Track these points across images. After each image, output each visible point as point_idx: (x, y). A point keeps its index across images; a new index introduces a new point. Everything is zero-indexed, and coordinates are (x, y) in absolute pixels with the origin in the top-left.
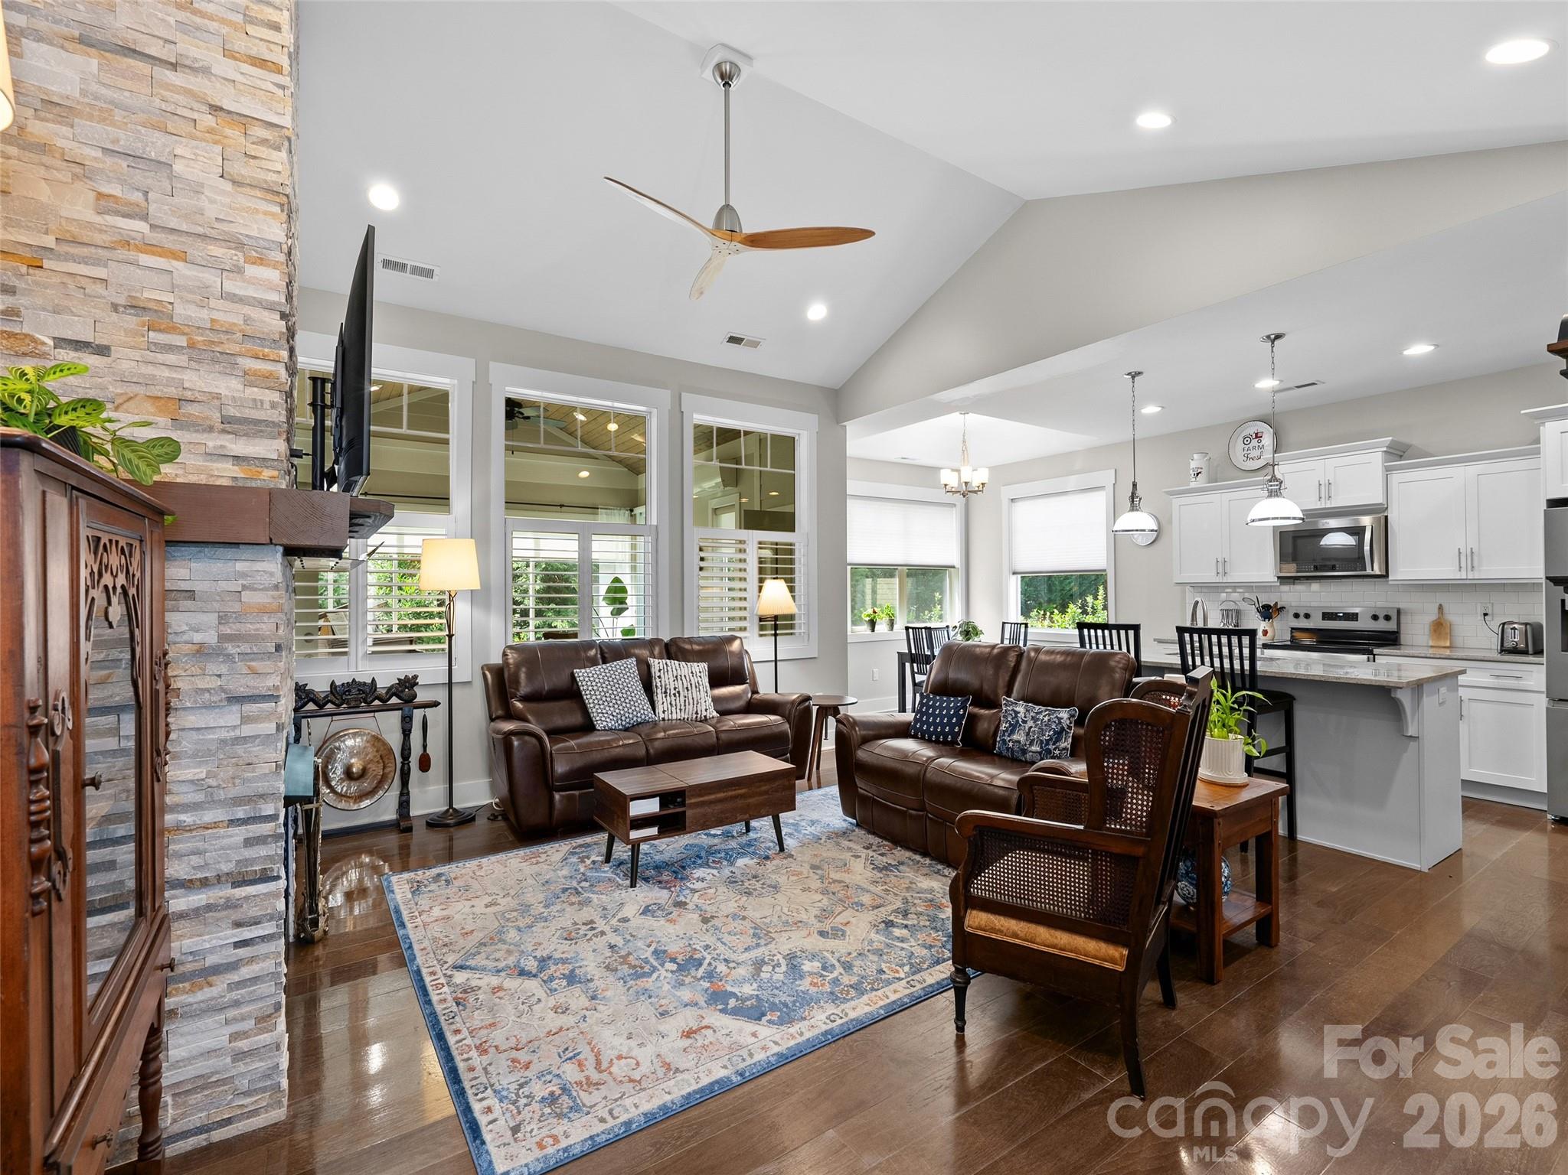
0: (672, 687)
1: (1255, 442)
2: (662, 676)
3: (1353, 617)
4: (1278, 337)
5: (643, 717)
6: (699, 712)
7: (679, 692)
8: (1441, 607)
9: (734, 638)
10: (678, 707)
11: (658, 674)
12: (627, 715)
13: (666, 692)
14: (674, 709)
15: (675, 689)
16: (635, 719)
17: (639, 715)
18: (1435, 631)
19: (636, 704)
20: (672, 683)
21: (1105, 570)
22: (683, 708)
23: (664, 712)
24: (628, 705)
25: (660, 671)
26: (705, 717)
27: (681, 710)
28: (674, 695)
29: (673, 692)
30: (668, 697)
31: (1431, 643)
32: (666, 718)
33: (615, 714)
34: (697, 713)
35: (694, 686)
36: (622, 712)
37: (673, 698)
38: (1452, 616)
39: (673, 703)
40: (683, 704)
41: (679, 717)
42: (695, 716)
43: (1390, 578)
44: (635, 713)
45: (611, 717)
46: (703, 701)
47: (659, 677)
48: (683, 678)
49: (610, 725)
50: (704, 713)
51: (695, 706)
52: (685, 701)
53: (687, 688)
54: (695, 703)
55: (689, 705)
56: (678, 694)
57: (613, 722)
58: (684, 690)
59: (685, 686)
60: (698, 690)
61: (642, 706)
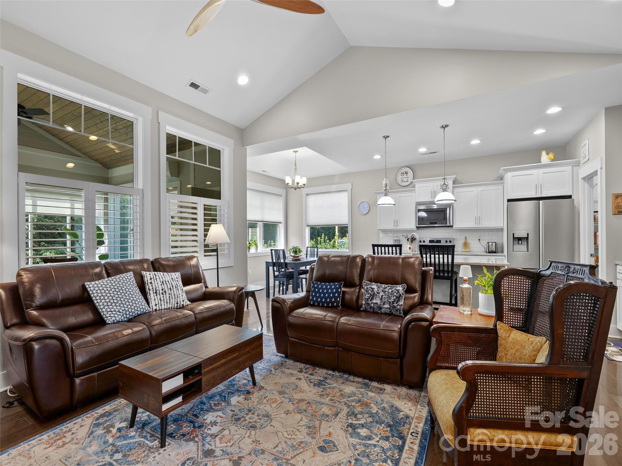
0: (161, 289)
1: (405, 175)
2: (153, 282)
3: (439, 241)
4: (447, 126)
5: (142, 310)
6: (179, 302)
7: (165, 292)
8: (466, 238)
9: (194, 257)
10: (165, 301)
11: (149, 281)
12: (130, 310)
13: (156, 292)
14: (162, 303)
15: (162, 290)
16: (136, 312)
17: (139, 309)
18: (464, 246)
19: (137, 302)
20: (160, 287)
21: (347, 225)
22: (168, 301)
23: (156, 305)
24: (131, 304)
25: (151, 279)
26: (183, 305)
27: (167, 302)
28: (162, 294)
29: (161, 292)
30: (158, 296)
31: (463, 250)
32: (158, 309)
33: (121, 311)
34: (177, 303)
35: (174, 287)
36: (126, 309)
37: (162, 296)
38: (469, 241)
39: (162, 299)
40: (168, 299)
41: (166, 307)
42: (176, 305)
43: (454, 227)
44: (136, 308)
45: (118, 313)
46: (181, 296)
47: (151, 283)
48: (167, 282)
49: (117, 319)
50: (182, 303)
51: (176, 299)
52: (169, 297)
53: (170, 289)
54: (176, 297)
55: (172, 299)
56: (164, 293)
57: (120, 317)
58: (168, 290)
59: (169, 288)
60: (177, 289)
61: (140, 303)
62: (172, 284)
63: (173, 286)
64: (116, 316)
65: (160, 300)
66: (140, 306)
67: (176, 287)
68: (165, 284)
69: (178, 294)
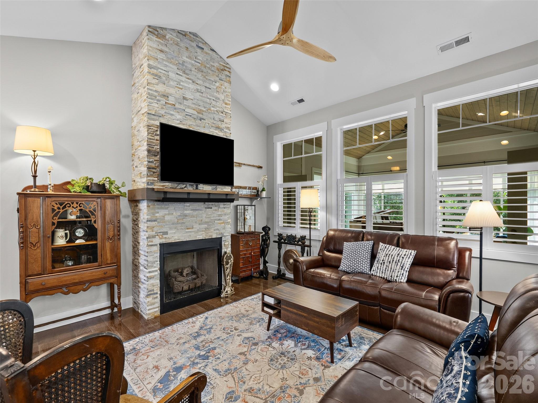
0: (382, 259)
5: (361, 270)
6: (393, 276)
7: (384, 263)
9: (451, 239)
10: (381, 270)
11: (380, 251)
12: (353, 267)
13: (378, 261)
14: (378, 271)
16: (357, 270)
17: (359, 268)
19: (359, 263)
20: (383, 257)
22: (384, 271)
24: (355, 263)
26: (396, 280)
27: (382, 272)
29: (381, 262)
30: (378, 264)
32: (374, 274)
33: (348, 265)
34: (391, 277)
36: (351, 265)
37: (380, 265)
40: (384, 269)
41: (381, 276)
44: (357, 267)
45: (346, 266)
46: (397, 271)
48: (390, 256)
49: (344, 269)
50: (395, 278)
51: (391, 273)
52: (386, 268)
53: (390, 262)
54: (392, 271)
55: (388, 271)
56: (383, 264)
57: (346, 268)
58: (387, 263)
59: (389, 260)
60: (396, 264)
61: (362, 265)
62: (394, 258)
63: (393, 260)
64: (344, 267)
65: (378, 268)
66: (365, 267)
67: (396, 262)
68: (387, 256)
69: (395, 269)
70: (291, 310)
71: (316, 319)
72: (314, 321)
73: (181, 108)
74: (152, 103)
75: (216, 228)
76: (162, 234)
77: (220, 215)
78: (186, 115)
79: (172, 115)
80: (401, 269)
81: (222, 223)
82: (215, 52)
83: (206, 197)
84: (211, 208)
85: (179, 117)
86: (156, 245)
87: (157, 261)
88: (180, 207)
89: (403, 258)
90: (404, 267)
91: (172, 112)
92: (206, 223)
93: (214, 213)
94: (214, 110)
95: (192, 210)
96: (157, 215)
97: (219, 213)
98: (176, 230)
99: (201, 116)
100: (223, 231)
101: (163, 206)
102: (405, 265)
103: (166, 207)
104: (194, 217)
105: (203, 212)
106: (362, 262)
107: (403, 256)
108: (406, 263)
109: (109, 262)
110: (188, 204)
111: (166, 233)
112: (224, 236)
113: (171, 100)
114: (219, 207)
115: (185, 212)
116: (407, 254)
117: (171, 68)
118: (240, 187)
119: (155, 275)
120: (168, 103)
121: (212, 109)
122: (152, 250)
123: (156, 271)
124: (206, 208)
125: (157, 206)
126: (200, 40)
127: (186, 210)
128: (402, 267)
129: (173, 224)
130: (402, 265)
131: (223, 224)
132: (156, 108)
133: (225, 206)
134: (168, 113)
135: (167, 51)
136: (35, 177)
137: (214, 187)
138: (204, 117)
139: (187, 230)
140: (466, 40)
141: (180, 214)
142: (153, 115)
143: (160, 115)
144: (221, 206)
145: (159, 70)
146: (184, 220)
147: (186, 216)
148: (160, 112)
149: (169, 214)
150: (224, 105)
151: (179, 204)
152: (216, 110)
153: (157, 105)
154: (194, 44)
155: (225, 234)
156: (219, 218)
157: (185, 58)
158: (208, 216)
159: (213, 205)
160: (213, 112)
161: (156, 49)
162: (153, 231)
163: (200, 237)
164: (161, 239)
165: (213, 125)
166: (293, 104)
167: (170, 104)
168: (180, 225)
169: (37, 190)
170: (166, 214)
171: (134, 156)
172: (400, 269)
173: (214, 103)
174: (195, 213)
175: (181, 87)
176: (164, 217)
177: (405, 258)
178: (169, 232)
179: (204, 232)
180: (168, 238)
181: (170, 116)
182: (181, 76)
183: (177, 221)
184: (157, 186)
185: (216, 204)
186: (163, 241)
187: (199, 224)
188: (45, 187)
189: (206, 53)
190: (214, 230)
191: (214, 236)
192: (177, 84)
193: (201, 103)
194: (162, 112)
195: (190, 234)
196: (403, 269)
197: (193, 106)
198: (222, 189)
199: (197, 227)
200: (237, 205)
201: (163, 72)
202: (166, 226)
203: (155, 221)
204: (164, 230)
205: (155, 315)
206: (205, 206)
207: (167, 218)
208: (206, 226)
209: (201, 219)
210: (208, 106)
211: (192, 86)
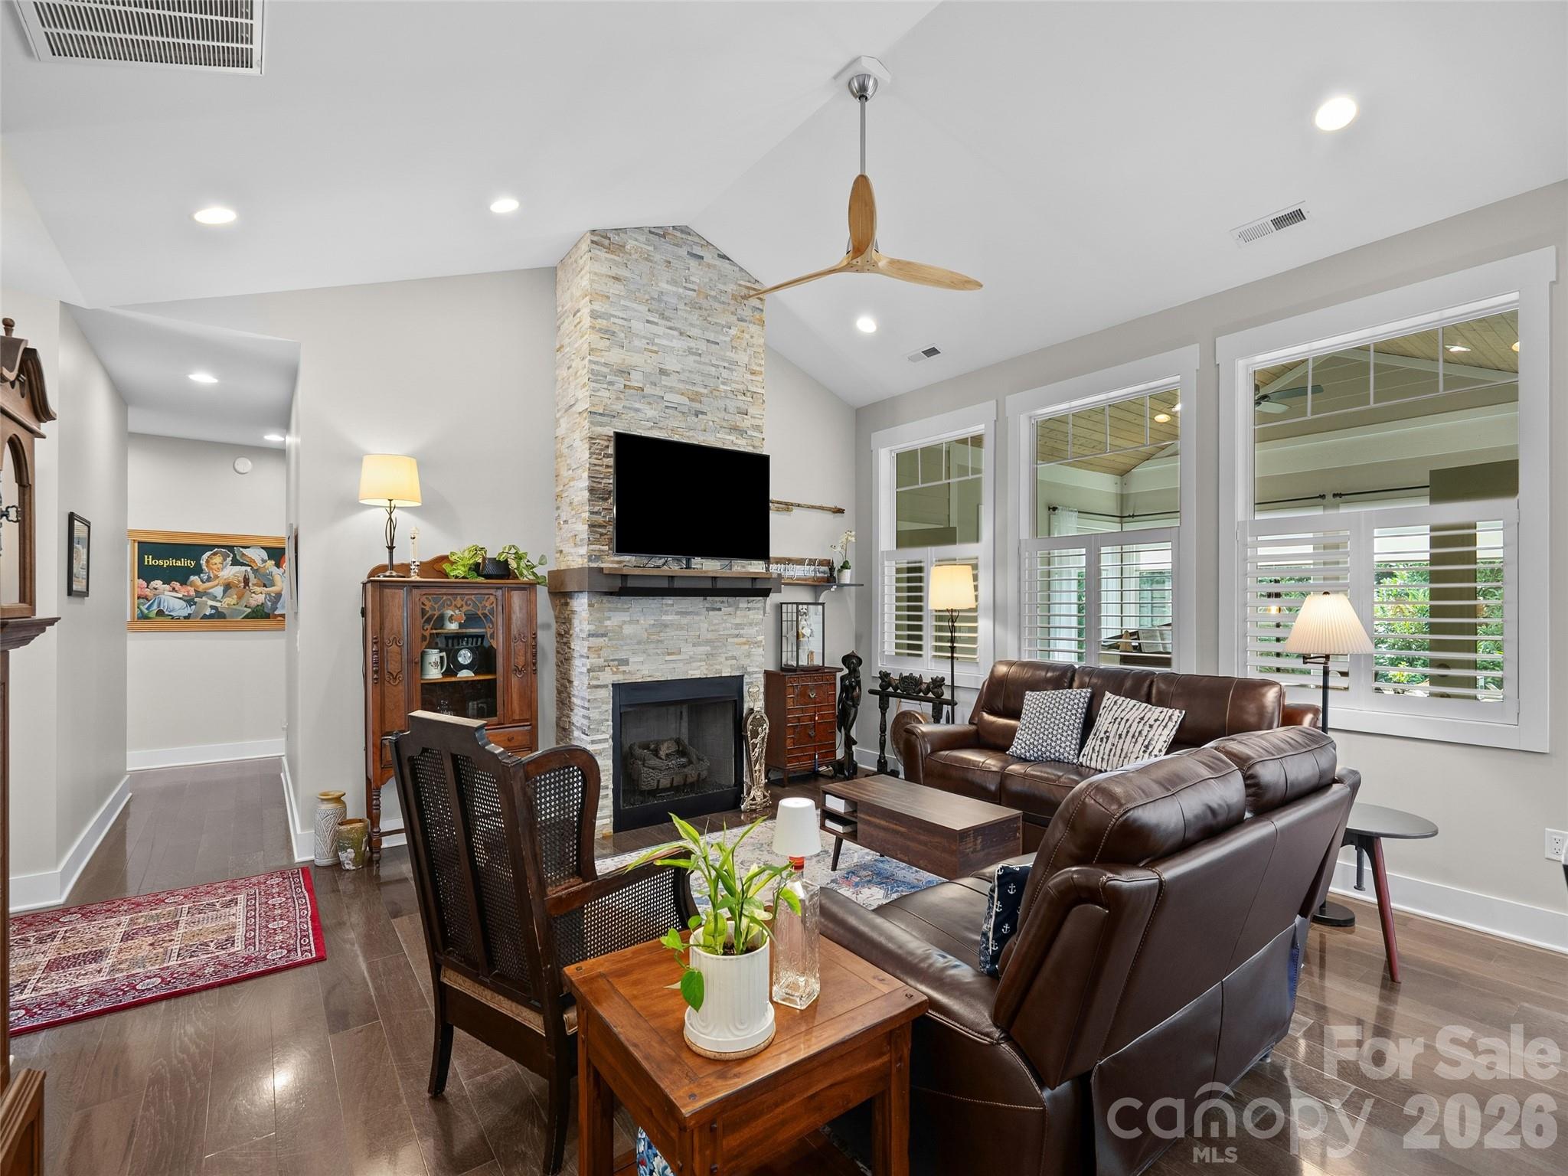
0: (1104, 730)
2: (1102, 715)
5: (1057, 754)
7: (1108, 738)
10: (1101, 756)
11: (1103, 711)
12: (1040, 747)
13: (1095, 734)
14: (1095, 756)
15: (1106, 732)
16: (1047, 753)
17: (1053, 751)
19: (1054, 739)
20: (1106, 725)
22: (1106, 757)
23: (1083, 756)
24: (1045, 737)
25: (1104, 708)
27: (1103, 759)
28: (1102, 739)
29: (1102, 735)
30: (1095, 740)
32: (1084, 764)
33: (1028, 743)
35: (1130, 735)
36: (1036, 743)
37: (1099, 742)
39: (1097, 749)
40: (1107, 752)
41: (1099, 767)
44: (1049, 748)
45: (1023, 745)
48: (1124, 721)
49: (1018, 752)
51: (1121, 759)
52: (1111, 750)
53: (1120, 735)
54: (1123, 755)
55: (1114, 756)
56: (1105, 740)
57: (1023, 751)
58: (1114, 737)
59: (1119, 732)
60: (1134, 740)
61: (1059, 742)
62: (1130, 727)
63: (1128, 732)
64: (1019, 747)
65: (1093, 749)
66: (1066, 748)
67: (1133, 737)
68: (1117, 722)
69: (1130, 751)
70: (877, 821)
71: (922, 838)
72: (920, 842)
73: (656, 393)
74: (599, 390)
75: (730, 654)
76: (616, 663)
77: (738, 626)
78: (667, 407)
79: (637, 410)
80: (1144, 752)
81: (745, 644)
82: (729, 259)
83: (708, 585)
84: (720, 609)
85: (650, 413)
86: (606, 686)
87: (608, 720)
88: (653, 606)
89: (1151, 726)
90: (1151, 748)
91: (637, 405)
92: (708, 642)
93: (725, 621)
94: (725, 391)
95: (678, 613)
96: (608, 623)
97: (738, 621)
98: (645, 655)
99: (697, 406)
100: (745, 662)
101: (619, 605)
102: (1154, 743)
103: (626, 606)
104: (682, 629)
105: (703, 618)
106: (1059, 736)
107: (1151, 722)
108: (1156, 738)
109: (517, 717)
110: (669, 601)
111: (625, 662)
112: (749, 673)
113: (636, 379)
114: (737, 608)
115: (664, 618)
116: (1161, 719)
117: (636, 311)
118: (789, 561)
119: (604, 749)
120: (630, 387)
121: (722, 387)
122: (598, 696)
123: (606, 740)
124: (708, 610)
125: (608, 605)
126: (696, 239)
127: (666, 613)
128: (1147, 747)
129: (639, 643)
130: (1146, 743)
131: (747, 647)
132: (606, 400)
133: (750, 605)
134: (630, 408)
135: (627, 277)
136: (391, 548)
137: (726, 562)
138: (704, 408)
139: (668, 658)
140: (1297, 216)
141: (652, 622)
142: (600, 414)
143: (613, 413)
144: (741, 605)
145: (613, 320)
146: (662, 634)
147: (666, 626)
148: (614, 407)
149: (630, 622)
150: (749, 376)
151: (650, 601)
152: (729, 388)
153: (607, 394)
154: (683, 252)
155: (750, 669)
156: (737, 632)
157: (664, 286)
158: (713, 628)
159: (723, 602)
160: (723, 394)
161: (607, 276)
162: (599, 657)
163: (696, 674)
164: (614, 673)
165: (725, 424)
166: (913, 359)
167: (633, 388)
168: (652, 646)
169: (394, 574)
170: (624, 622)
171: (559, 499)
172: (1141, 752)
173: (725, 374)
174: (685, 620)
175: (655, 348)
176: (621, 627)
177: (1155, 727)
178: (631, 660)
179: (703, 663)
180: (630, 672)
181: (632, 414)
182: (656, 324)
183: (648, 638)
184: (608, 562)
185: (731, 599)
186: (620, 678)
187: (694, 645)
188: (406, 568)
189: (709, 266)
190: (727, 659)
191: (726, 673)
192: (648, 344)
193: (698, 378)
194: (618, 407)
195: (674, 665)
196: (1149, 751)
197: (681, 386)
198: (743, 567)
199: (688, 650)
200: (782, 604)
201: (621, 322)
202: (625, 648)
203: (603, 635)
204: (622, 655)
205: (604, 832)
206: (707, 605)
207: (628, 630)
208: (708, 648)
209: (698, 633)
210: (712, 383)
211: (679, 344)
